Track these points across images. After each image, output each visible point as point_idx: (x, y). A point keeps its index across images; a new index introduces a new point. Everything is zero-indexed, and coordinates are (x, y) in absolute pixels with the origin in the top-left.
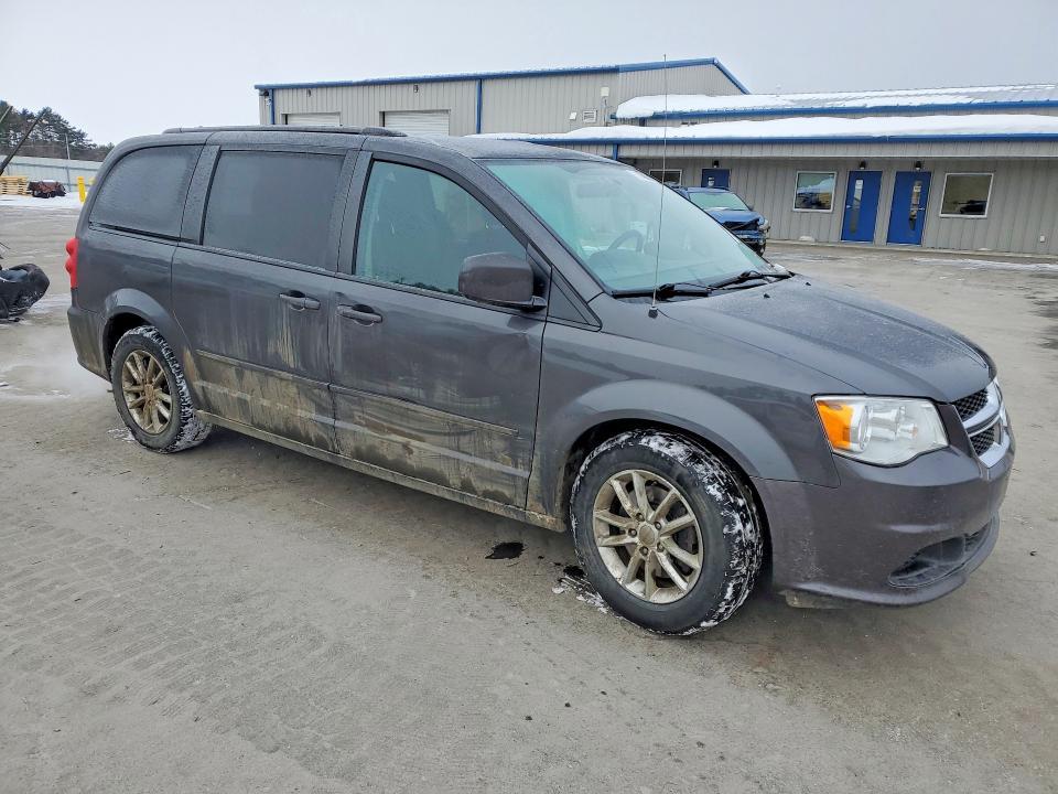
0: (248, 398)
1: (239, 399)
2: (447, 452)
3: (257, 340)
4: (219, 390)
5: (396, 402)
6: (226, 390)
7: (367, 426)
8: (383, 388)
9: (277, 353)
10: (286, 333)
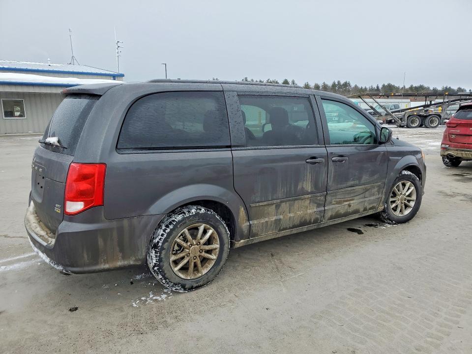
0: (281, 217)
1: (276, 220)
2: (361, 200)
3: (293, 186)
4: (262, 221)
5: (349, 189)
6: (267, 219)
7: (336, 204)
8: (344, 185)
9: (303, 187)
10: (309, 176)
